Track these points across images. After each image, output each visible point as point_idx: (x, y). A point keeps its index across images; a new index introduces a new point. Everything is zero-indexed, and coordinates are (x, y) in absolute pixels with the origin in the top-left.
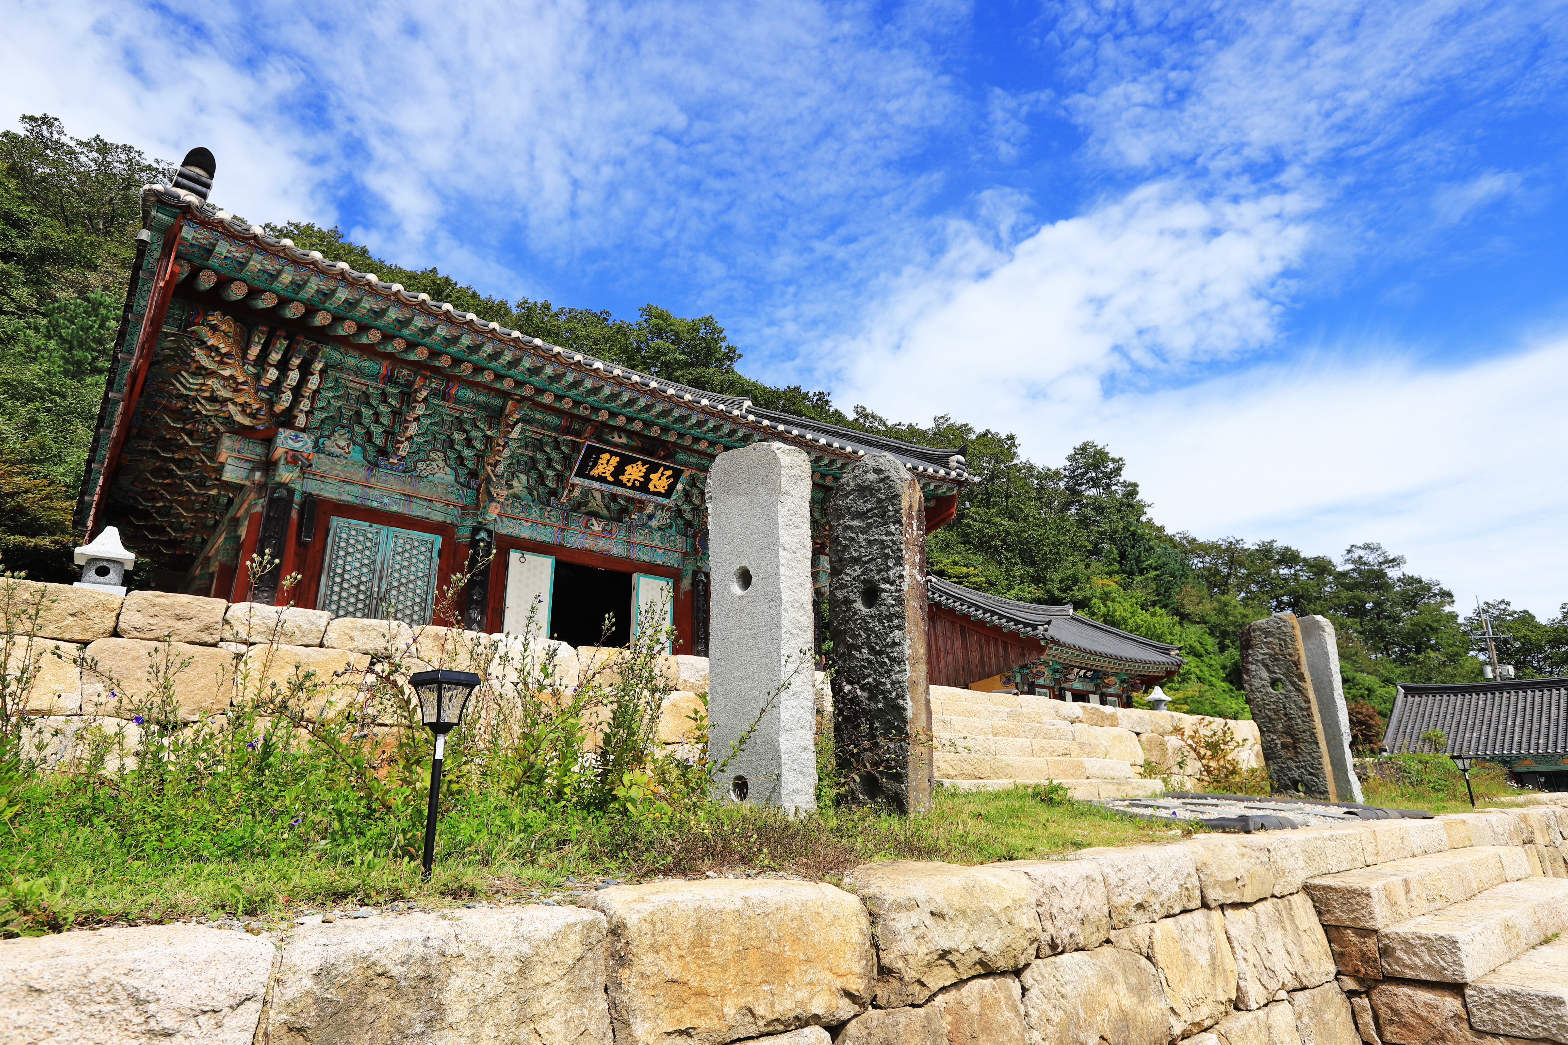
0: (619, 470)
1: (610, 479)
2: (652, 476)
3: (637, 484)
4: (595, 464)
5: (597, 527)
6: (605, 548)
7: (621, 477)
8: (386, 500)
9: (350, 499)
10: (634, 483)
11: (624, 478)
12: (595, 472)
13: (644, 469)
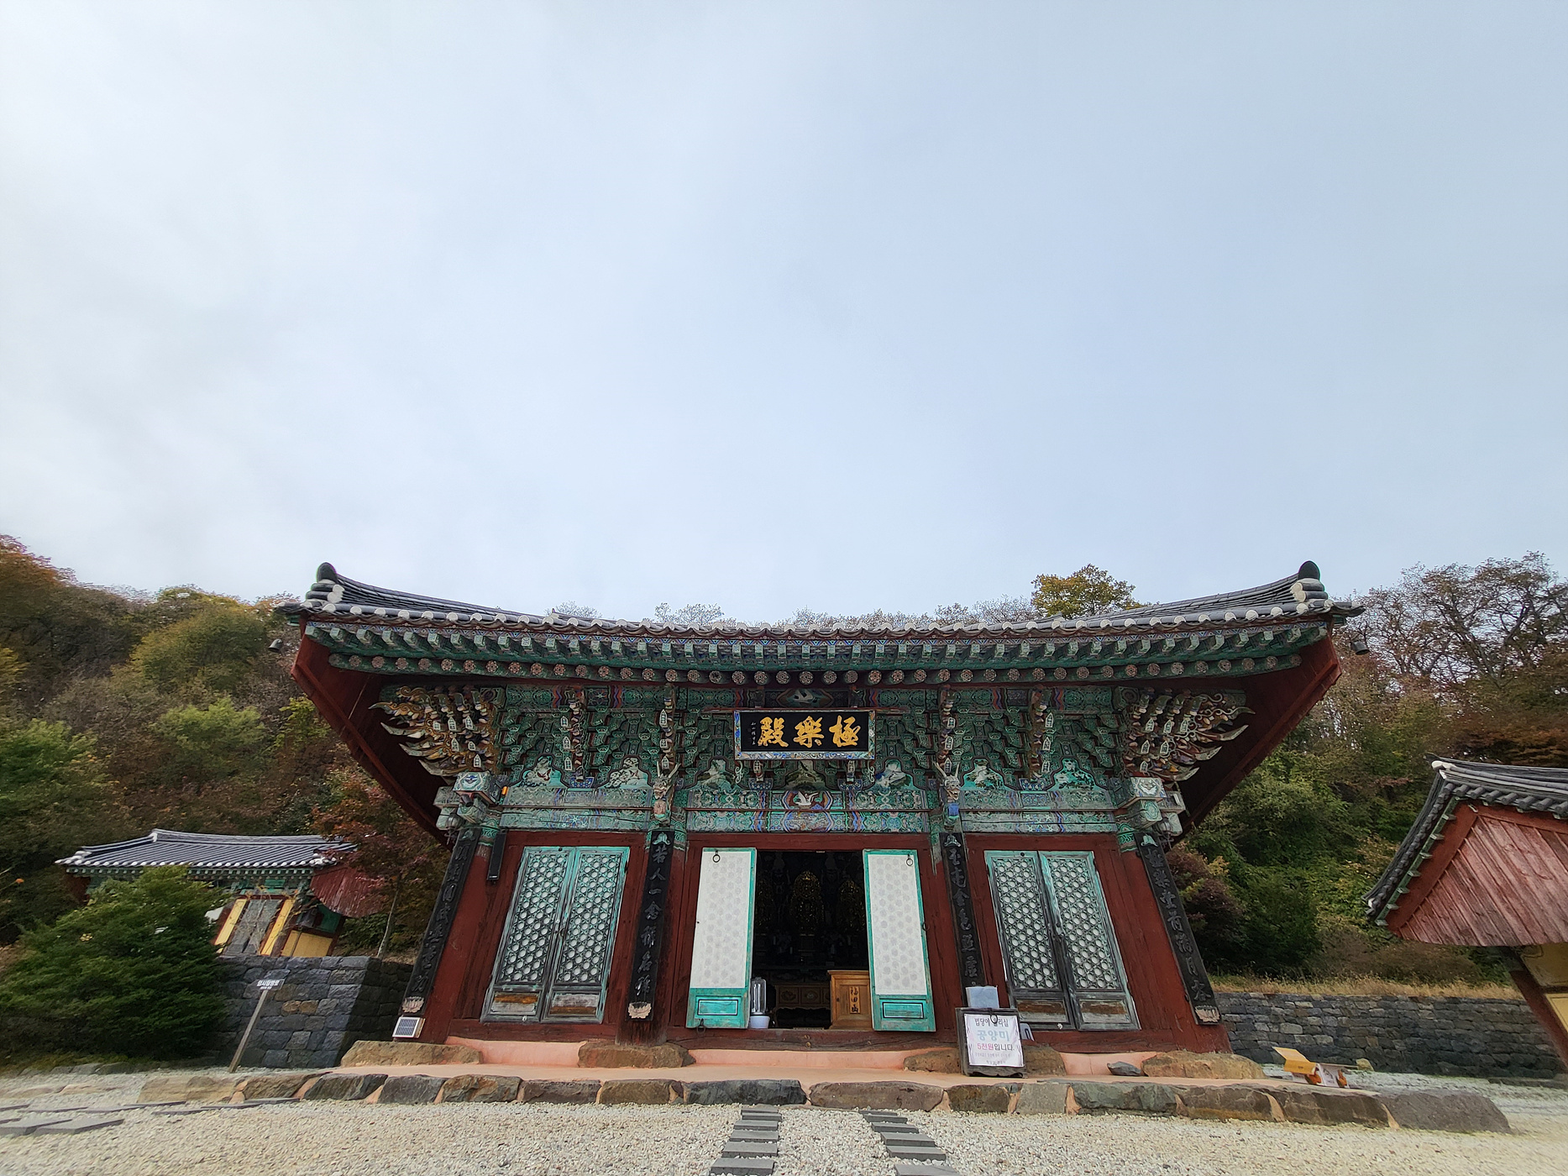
0: (789, 733)
1: (785, 744)
2: (831, 729)
3: (819, 742)
4: (759, 734)
5: (804, 802)
6: (820, 825)
7: (795, 740)
8: (575, 820)
9: (541, 825)
10: (814, 743)
11: (800, 740)
12: (763, 741)
13: (818, 724)
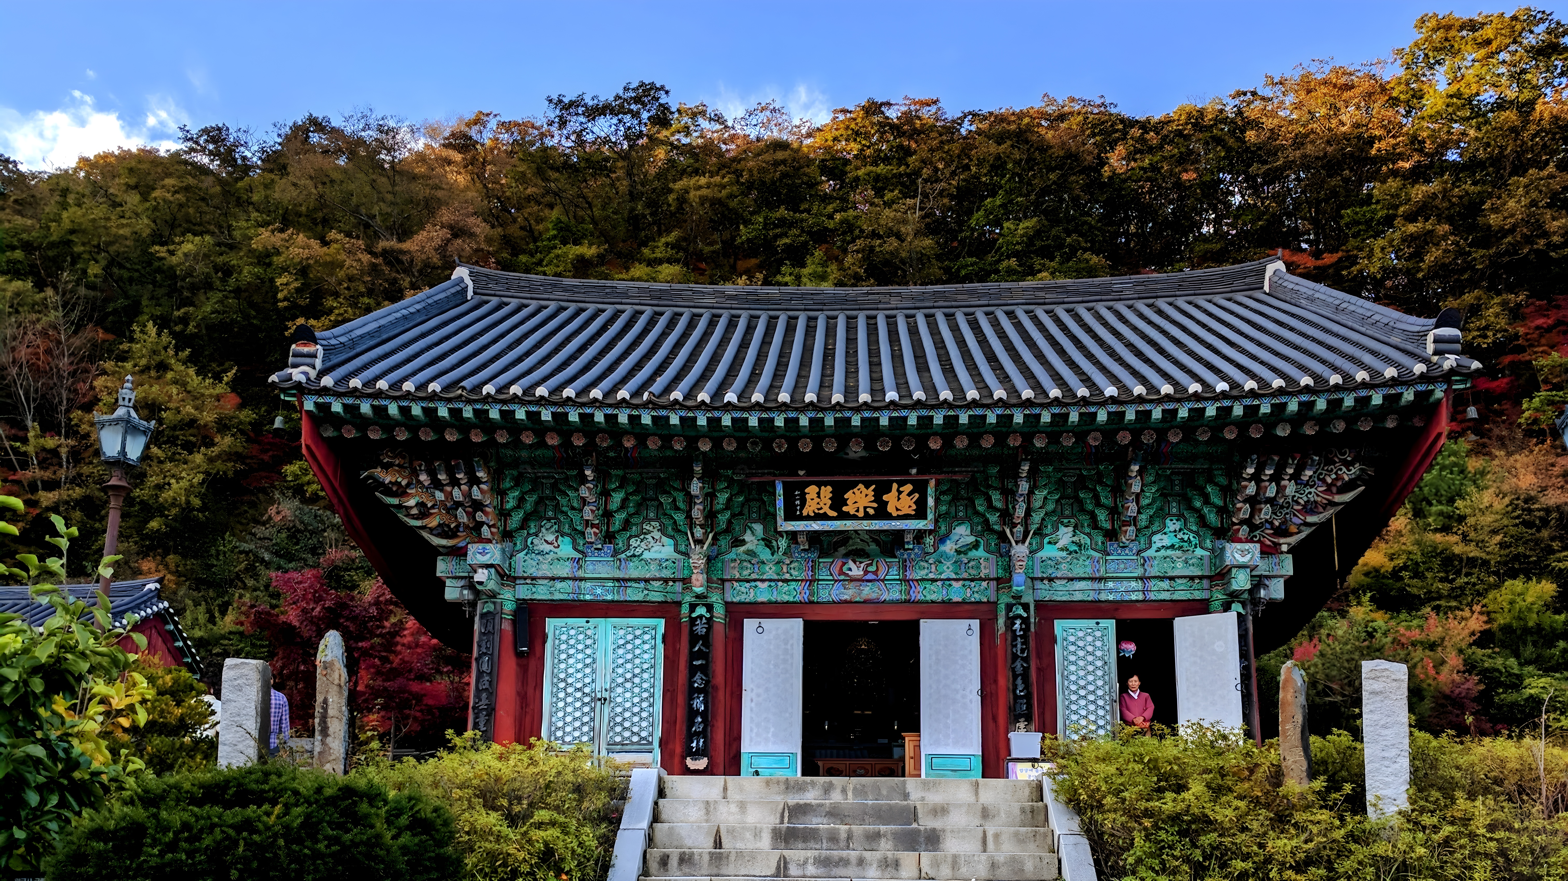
0: (838, 502)
1: (833, 514)
2: (885, 498)
3: (871, 512)
4: (803, 502)
5: (856, 571)
6: (874, 596)
7: (845, 509)
8: (599, 591)
9: (562, 597)
10: (866, 512)
11: (849, 509)
12: (808, 510)
13: (870, 491)
